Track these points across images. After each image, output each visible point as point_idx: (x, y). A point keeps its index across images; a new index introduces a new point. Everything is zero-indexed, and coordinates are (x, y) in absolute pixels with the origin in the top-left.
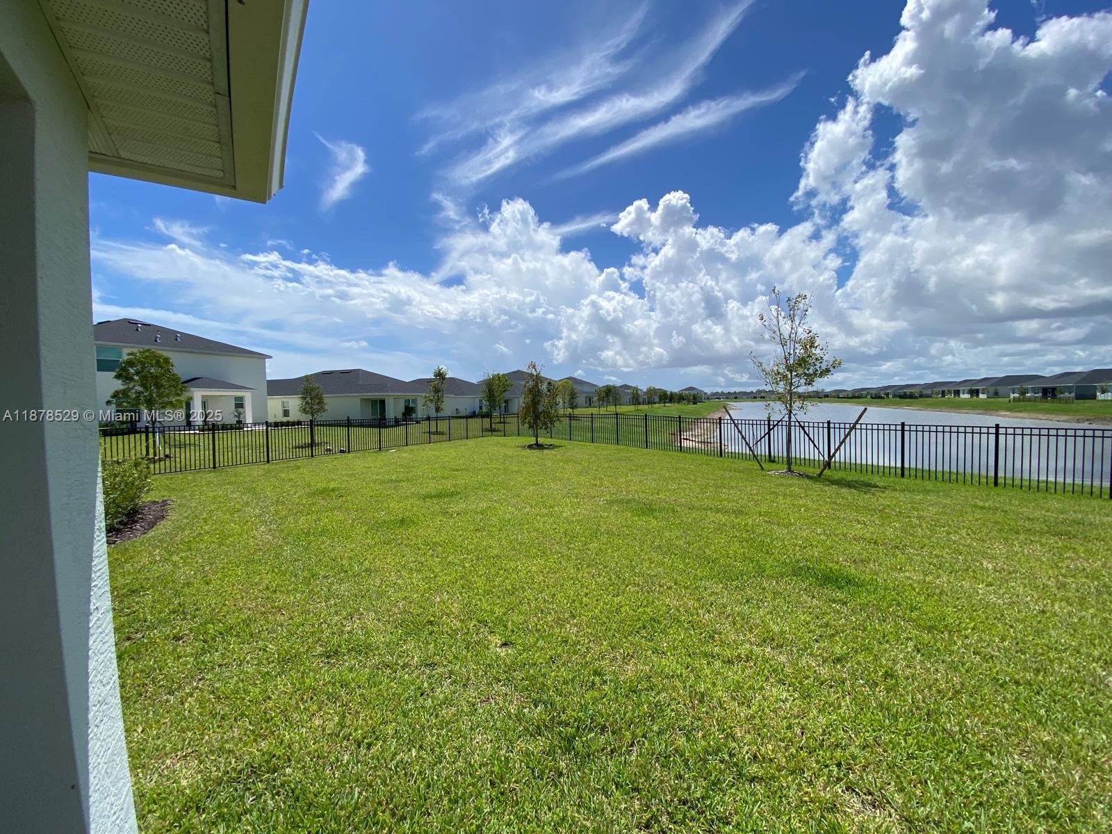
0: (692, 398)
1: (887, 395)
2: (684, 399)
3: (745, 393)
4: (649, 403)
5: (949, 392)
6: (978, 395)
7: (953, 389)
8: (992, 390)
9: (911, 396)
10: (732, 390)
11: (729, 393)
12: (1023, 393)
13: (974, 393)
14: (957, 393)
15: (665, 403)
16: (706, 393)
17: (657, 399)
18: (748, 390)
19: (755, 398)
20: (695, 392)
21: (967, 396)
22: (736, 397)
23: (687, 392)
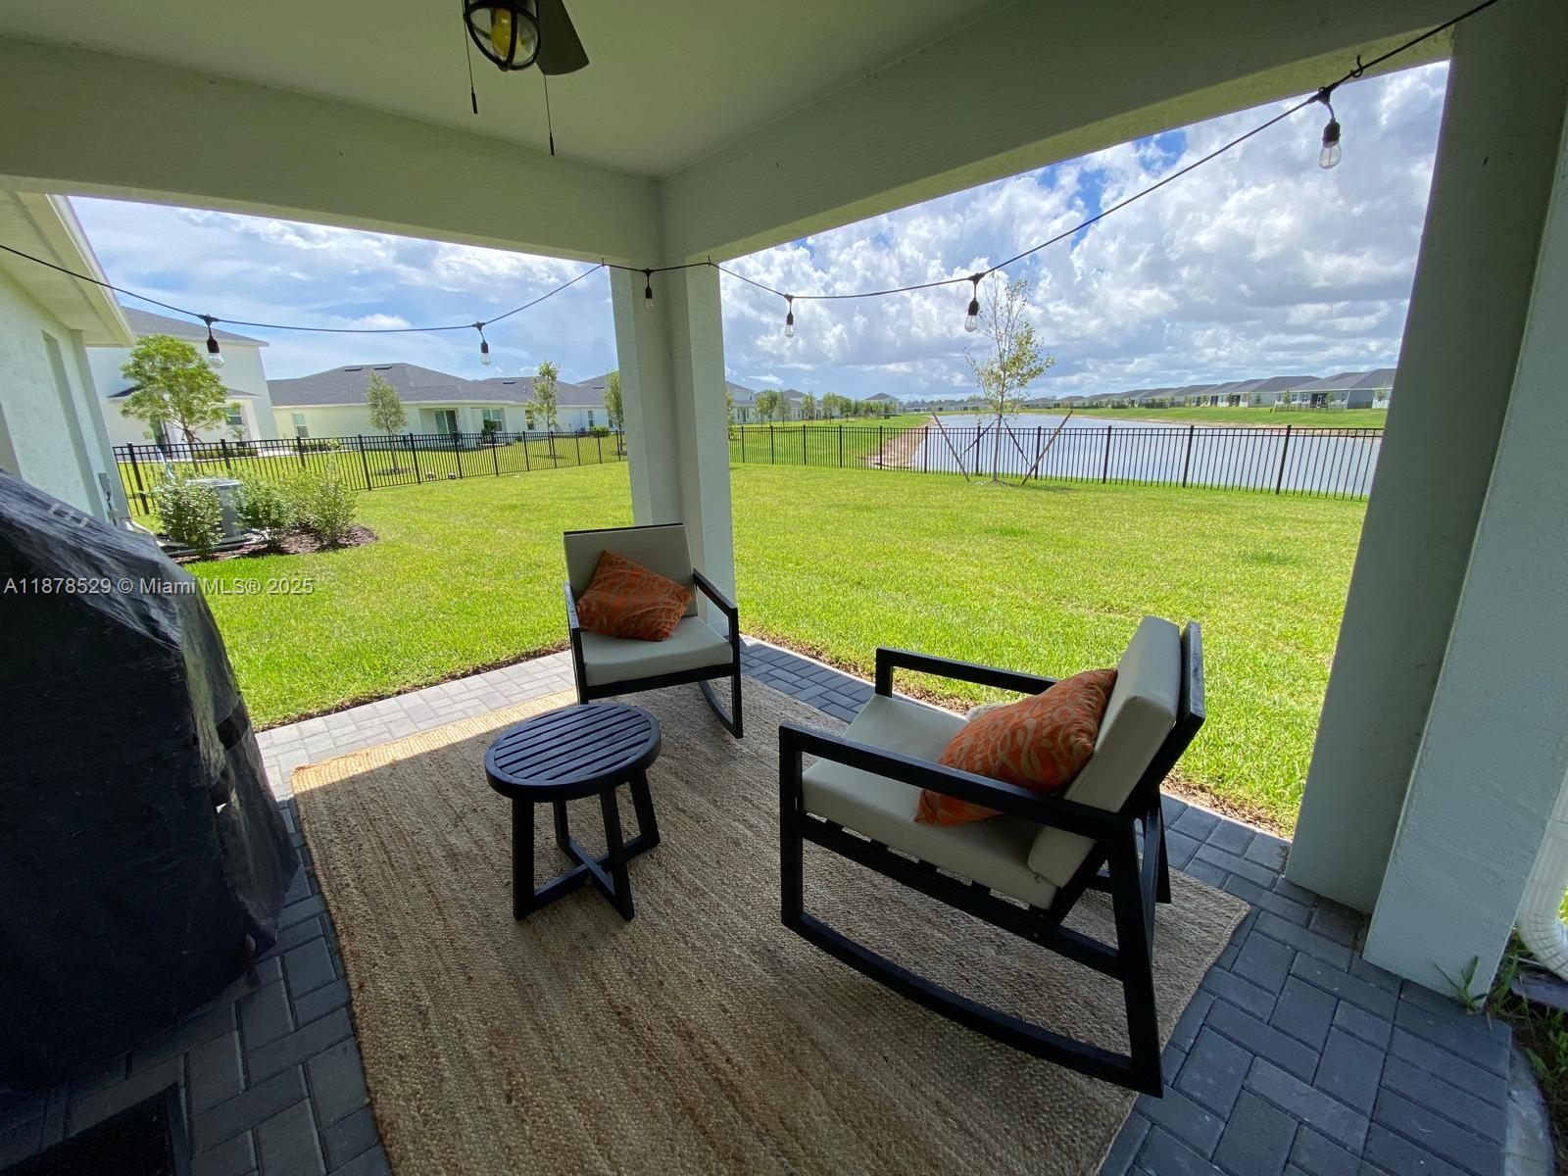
0: (883, 409)
1: (1133, 402)
2: (872, 411)
3: (953, 403)
4: (825, 417)
5: (1205, 399)
6: (1238, 402)
7: (1210, 395)
8: (1254, 396)
9: (1161, 405)
10: (936, 398)
11: (932, 402)
12: (1287, 401)
13: (1234, 400)
14: (1215, 400)
15: (847, 416)
16: (901, 403)
17: (836, 412)
18: (958, 398)
19: (966, 409)
20: (887, 401)
21: (1225, 404)
22: (940, 407)
23: (877, 401)
